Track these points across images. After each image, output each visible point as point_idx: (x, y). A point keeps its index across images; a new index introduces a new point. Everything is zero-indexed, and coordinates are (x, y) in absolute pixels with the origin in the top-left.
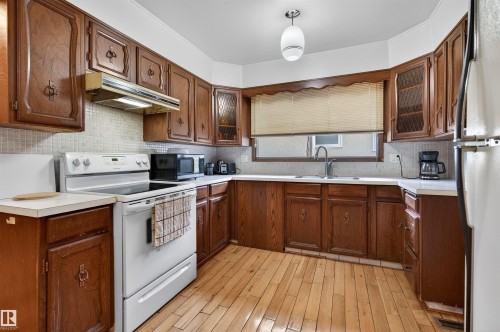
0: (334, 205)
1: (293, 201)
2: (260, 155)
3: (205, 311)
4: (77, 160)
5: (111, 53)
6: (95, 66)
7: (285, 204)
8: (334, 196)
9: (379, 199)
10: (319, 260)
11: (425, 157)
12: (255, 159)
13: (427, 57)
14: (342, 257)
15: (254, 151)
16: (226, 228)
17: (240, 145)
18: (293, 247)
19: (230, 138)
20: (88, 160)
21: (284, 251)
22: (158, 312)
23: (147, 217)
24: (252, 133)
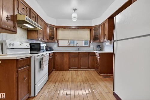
0: (81, 57)
1: (72, 57)
2: (60, 45)
3: (55, 86)
4: (10, 43)
5: (23, 9)
6: (20, 12)
7: (69, 58)
8: (81, 55)
9: (91, 55)
10: (78, 71)
11: (98, 46)
12: (58, 46)
13: (99, 25)
14: (83, 70)
15: (58, 44)
16: (53, 66)
17: (55, 42)
18: (71, 69)
19: (52, 40)
20: (13, 44)
21: (69, 70)
22: (41, 89)
23: (40, 61)
24: (58, 39)
